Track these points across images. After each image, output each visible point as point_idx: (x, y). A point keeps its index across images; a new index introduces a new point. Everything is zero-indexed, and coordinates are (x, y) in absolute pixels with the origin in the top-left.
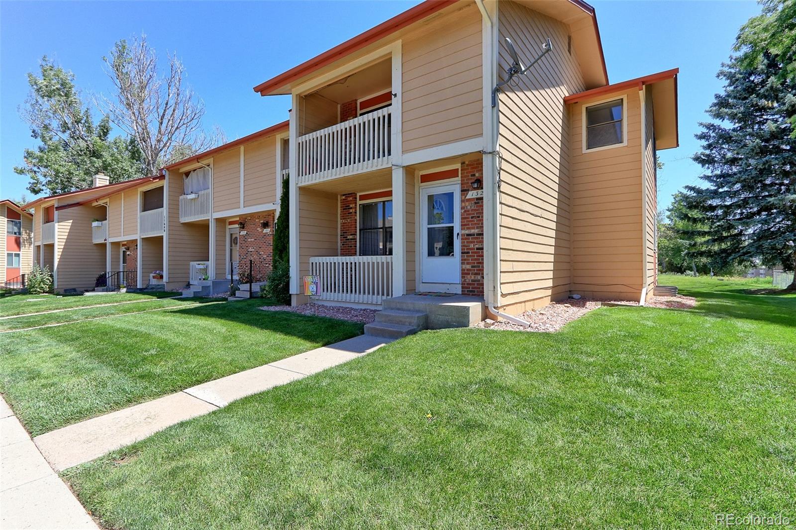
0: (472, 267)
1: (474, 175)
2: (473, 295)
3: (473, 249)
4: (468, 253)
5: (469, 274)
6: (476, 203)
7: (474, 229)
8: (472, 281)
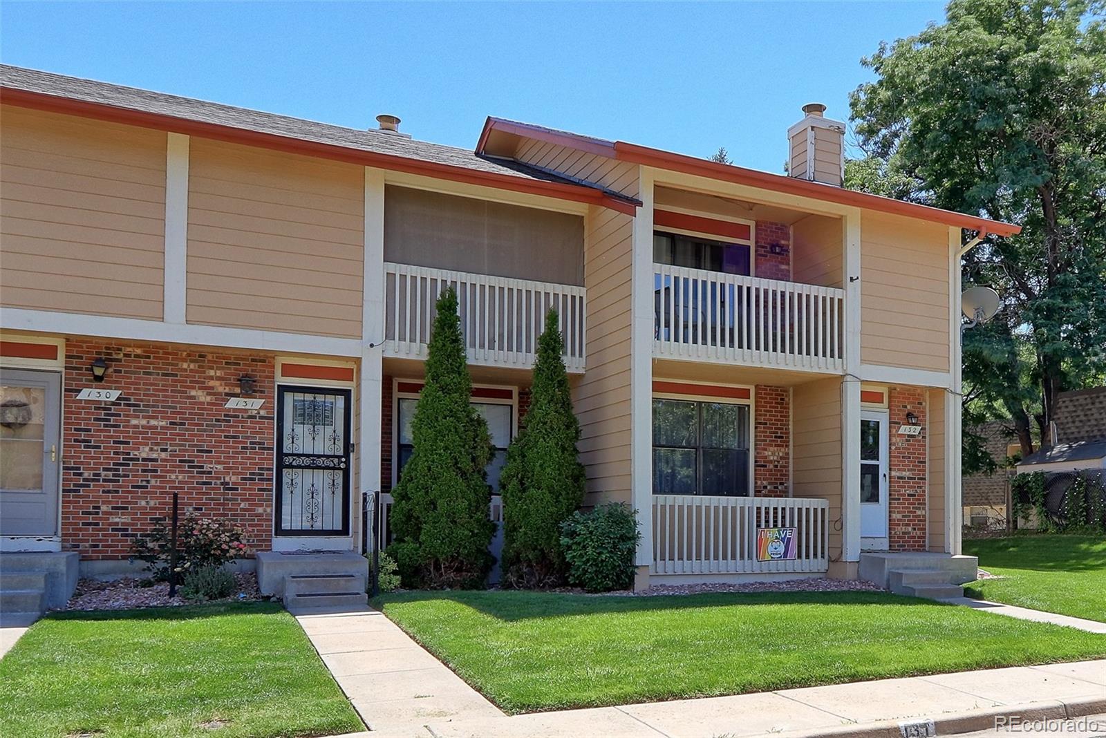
0: (903, 516)
1: (906, 407)
2: (903, 550)
3: (904, 495)
4: (899, 499)
5: (899, 525)
6: (907, 440)
7: (905, 471)
8: (903, 533)
